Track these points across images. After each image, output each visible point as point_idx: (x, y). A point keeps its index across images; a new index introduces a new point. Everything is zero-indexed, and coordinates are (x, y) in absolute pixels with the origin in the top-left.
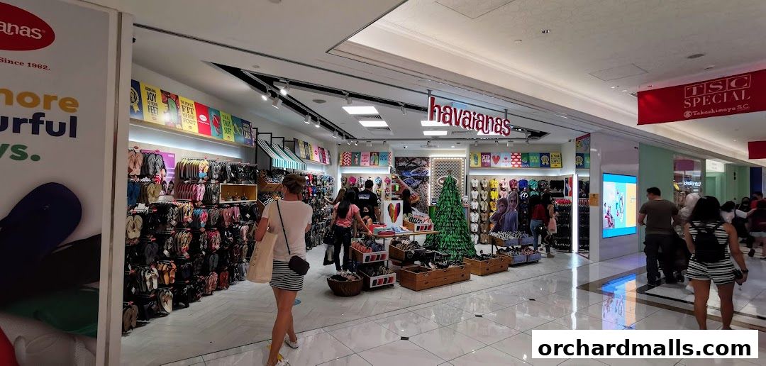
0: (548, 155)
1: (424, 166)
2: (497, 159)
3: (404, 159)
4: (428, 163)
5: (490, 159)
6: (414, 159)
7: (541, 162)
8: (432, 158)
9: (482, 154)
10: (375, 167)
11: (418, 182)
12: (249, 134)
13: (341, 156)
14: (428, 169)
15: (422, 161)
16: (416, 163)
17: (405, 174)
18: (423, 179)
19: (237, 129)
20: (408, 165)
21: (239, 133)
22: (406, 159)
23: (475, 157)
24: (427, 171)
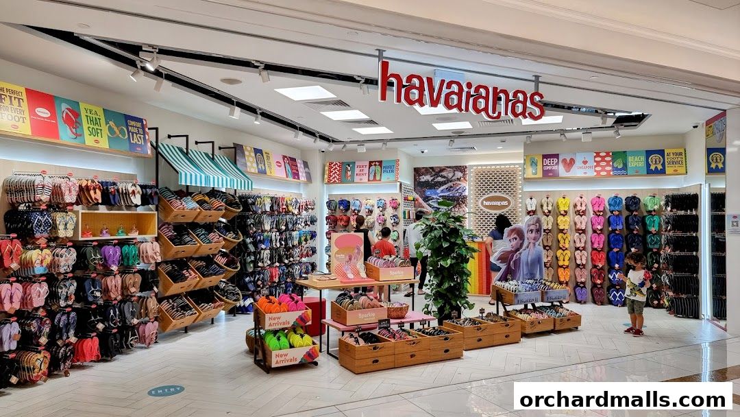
0: (661, 152)
1: (459, 179)
2: (570, 164)
3: (428, 170)
4: (465, 175)
5: (557, 163)
6: (442, 170)
7: (648, 165)
8: (472, 166)
9: (545, 157)
10: (374, 184)
12: (140, 137)
13: (327, 168)
14: (464, 185)
15: (456, 172)
16: (446, 175)
17: (429, 193)
18: (458, 200)
19: (115, 129)
20: (434, 179)
21: (120, 135)
22: (431, 170)
23: (533, 162)
24: (464, 188)
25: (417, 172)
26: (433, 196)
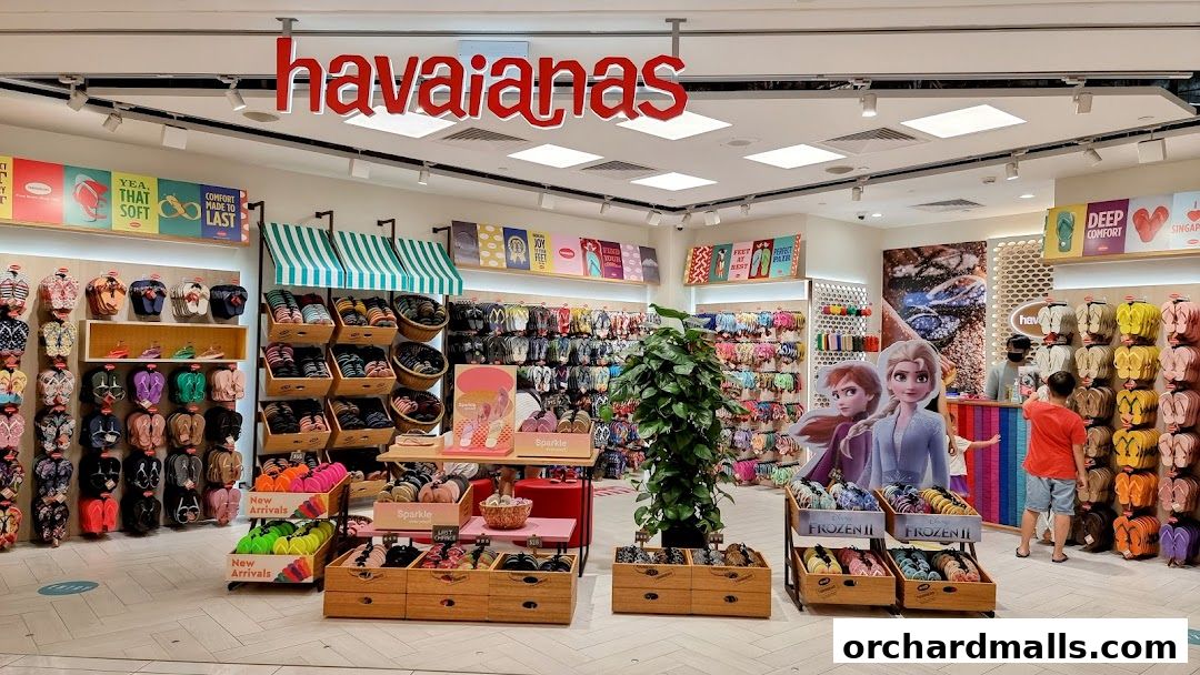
1: (971, 270)
2: (1154, 220)
3: (910, 255)
4: (982, 261)
5: (1123, 222)
6: (937, 252)
8: (997, 242)
10: (758, 283)
11: (951, 325)
12: (228, 218)
13: (689, 258)
14: (982, 281)
15: (966, 256)
16: (944, 263)
17: (911, 300)
18: (968, 315)
19: (177, 206)
20: (921, 272)
21: (186, 216)
22: (915, 254)
23: (1064, 222)
24: (982, 289)
25: (890, 258)
26: (919, 307)
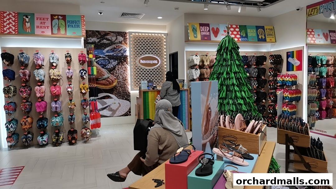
0: (263, 28)
1: (121, 43)
2: (217, 32)
3: (95, 33)
4: (125, 39)
5: (209, 31)
6: (107, 34)
7: (258, 36)
8: (131, 33)
11: (114, 63)
14: (125, 47)
15: (118, 37)
16: (110, 38)
18: (120, 59)
20: (100, 41)
22: (97, 33)
23: (194, 28)
24: (125, 50)
26: (101, 55)
